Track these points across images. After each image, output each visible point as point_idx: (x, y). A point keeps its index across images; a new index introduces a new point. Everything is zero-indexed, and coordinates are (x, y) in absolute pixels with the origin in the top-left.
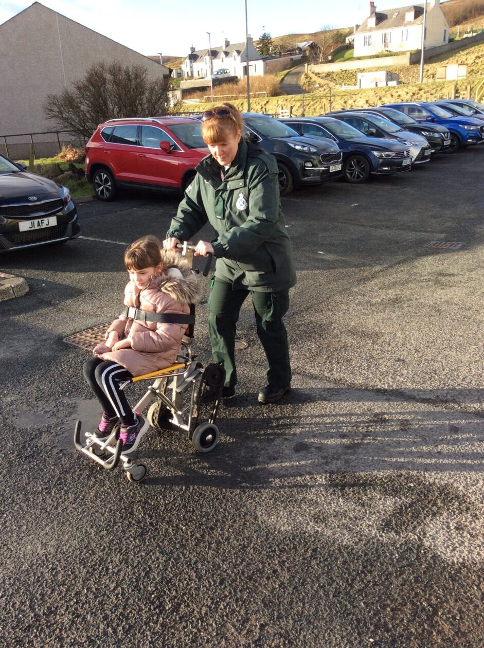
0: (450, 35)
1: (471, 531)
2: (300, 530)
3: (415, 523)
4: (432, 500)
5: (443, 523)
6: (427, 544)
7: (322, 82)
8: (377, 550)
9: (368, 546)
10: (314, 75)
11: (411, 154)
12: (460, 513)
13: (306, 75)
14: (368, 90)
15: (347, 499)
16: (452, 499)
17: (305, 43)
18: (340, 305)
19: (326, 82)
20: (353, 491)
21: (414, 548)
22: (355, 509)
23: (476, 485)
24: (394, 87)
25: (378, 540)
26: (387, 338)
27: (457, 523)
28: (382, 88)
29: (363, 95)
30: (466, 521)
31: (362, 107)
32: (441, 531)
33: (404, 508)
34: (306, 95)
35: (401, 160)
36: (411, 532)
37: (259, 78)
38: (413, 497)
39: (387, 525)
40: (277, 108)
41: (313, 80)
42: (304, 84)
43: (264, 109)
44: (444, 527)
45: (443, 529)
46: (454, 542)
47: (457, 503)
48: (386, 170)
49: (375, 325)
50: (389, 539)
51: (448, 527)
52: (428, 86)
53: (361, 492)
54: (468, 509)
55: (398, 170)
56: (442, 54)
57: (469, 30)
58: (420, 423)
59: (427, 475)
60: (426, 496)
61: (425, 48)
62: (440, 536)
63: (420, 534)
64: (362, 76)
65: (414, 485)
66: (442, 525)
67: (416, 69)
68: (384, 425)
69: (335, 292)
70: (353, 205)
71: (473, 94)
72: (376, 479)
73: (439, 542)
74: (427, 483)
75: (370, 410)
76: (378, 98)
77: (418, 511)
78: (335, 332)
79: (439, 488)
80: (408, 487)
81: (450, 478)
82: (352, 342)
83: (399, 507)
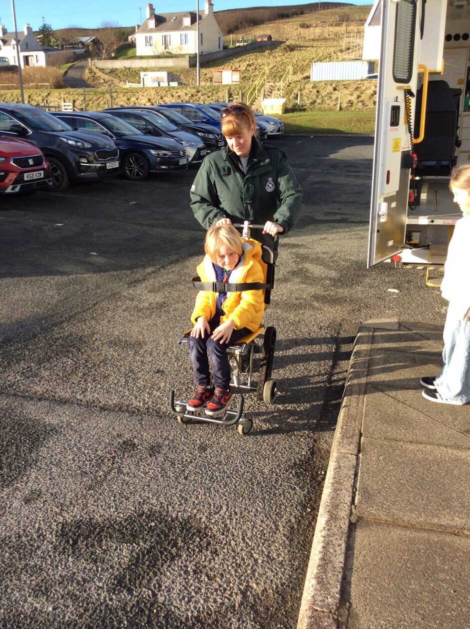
0: (224, 42)
1: (210, 572)
2: (14, 611)
3: (151, 574)
4: (172, 540)
5: (181, 567)
6: (161, 599)
7: (107, 77)
8: (103, 621)
9: (94, 617)
10: (98, 70)
11: (187, 153)
12: (200, 551)
13: (90, 69)
14: (149, 88)
15: (78, 557)
16: (194, 534)
18: (106, 313)
19: (110, 78)
20: (87, 544)
21: (146, 607)
22: (85, 568)
23: (218, 512)
24: (174, 88)
25: (107, 606)
26: (148, 347)
27: (195, 565)
28: (163, 87)
29: (145, 94)
30: (205, 561)
31: (145, 105)
32: (178, 579)
33: (141, 556)
35: (177, 159)
36: (145, 587)
38: (153, 540)
39: (120, 583)
40: (59, 101)
41: (97, 75)
42: (88, 78)
43: (45, 101)
44: (182, 572)
45: (180, 575)
46: (191, 590)
47: (198, 539)
48: (164, 169)
49: (140, 333)
50: (119, 601)
51: (186, 572)
52: (205, 89)
53: (96, 544)
54: (209, 544)
55: (176, 169)
56: (218, 59)
57: (241, 39)
58: (171, 445)
59: (170, 508)
60: (166, 536)
61: (202, 53)
62: (176, 586)
63: (155, 588)
64: (145, 75)
65: (156, 524)
66: (179, 570)
67: (195, 72)
68: (132, 452)
69: (103, 298)
70: (131, 203)
71: (245, 99)
72: (115, 523)
73: (174, 594)
74: (170, 519)
75: (119, 436)
76: (159, 97)
77: (155, 558)
78: (96, 344)
79: (181, 523)
80: (149, 528)
81: (194, 509)
82: (113, 355)
83: (136, 556)
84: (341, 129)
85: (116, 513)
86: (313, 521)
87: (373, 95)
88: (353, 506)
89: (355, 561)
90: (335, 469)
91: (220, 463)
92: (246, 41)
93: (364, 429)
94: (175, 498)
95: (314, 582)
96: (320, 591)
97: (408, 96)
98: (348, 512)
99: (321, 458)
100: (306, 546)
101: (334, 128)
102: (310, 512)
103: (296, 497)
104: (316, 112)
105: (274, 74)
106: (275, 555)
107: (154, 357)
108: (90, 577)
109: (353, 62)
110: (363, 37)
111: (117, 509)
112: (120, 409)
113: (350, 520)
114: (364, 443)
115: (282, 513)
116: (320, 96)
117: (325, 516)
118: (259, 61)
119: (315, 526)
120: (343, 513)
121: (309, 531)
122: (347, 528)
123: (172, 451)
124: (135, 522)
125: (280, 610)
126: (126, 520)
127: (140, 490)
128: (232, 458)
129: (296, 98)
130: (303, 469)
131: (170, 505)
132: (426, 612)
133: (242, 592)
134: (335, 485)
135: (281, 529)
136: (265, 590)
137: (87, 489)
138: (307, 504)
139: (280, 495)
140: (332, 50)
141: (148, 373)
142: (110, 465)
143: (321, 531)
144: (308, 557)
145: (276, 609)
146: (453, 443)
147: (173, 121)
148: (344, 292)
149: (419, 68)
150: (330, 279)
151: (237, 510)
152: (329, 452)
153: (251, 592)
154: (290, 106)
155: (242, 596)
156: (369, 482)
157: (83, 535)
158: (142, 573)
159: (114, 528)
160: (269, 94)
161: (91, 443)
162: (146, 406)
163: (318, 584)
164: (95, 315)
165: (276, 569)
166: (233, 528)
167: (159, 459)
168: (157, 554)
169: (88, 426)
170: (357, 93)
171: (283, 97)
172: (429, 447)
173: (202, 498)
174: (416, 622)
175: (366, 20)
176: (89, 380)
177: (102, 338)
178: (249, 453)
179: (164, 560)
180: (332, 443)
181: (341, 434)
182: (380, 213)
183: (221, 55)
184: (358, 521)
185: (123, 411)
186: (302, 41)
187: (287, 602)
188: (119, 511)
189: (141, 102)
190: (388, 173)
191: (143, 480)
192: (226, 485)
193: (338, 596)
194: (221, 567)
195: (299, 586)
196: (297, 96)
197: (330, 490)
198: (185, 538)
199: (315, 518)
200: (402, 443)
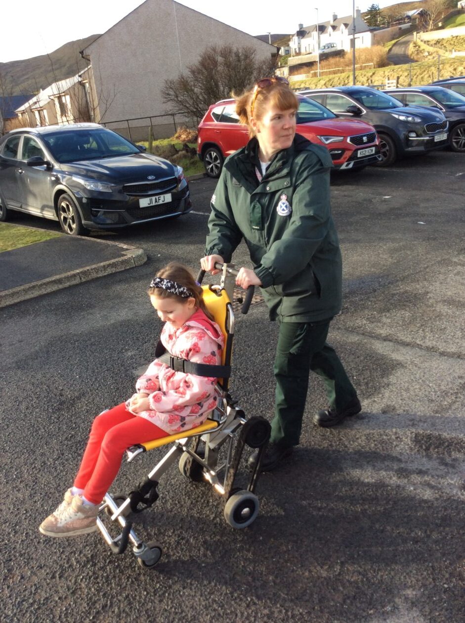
7: (431, 49)
10: (423, 43)
13: (415, 43)
17: (415, 11)
18: (437, 276)
19: (435, 49)
34: (414, 64)
37: (366, 50)
40: (383, 79)
41: (422, 48)
42: (413, 53)
43: (370, 81)
69: (433, 263)
70: (458, 175)
72: (462, 442)
75: (461, 377)
78: (431, 301)
112: (459, 357)
142: (454, 398)
157: (434, 445)
161: (434, 379)
164: (427, 277)
169: (431, 366)
177: (436, 297)
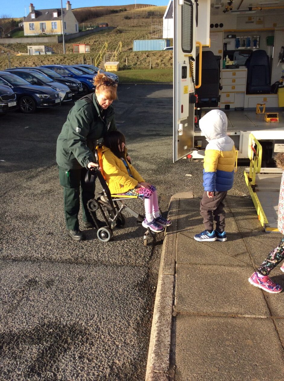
0: (79, 28)
1: (89, 357)
3: (52, 362)
4: (64, 339)
5: (71, 356)
6: (59, 377)
7: (6, 49)
11: (60, 96)
12: (83, 344)
14: (33, 56)
15: (4, 357)
16: (78, 334)
19: (8, 49)
20: (9, 348)
22: (9, 363)
23: (93, 318)
24: (49, 55)
27: (80, 354)
28: (42, 55)
29: (31, 59)
30: (86, 350)
31: (31, 66)
32: (70, 363)
33: (45, 351)
35: (53, 100)
36: (49, 371)
38: (52, 340)
39: (32, 371)
44: (72, 359)
45: (71, 361)
46: (78, 369)
47: (81, 337)
48: (45, 105)
49: (36, 210)
51: (74, 358)
52: (69, 56)
53: (15, 347)
54: (87, 339)
55: (53, 106)
56: (76, 38)
57: (89, 26)
58: (60, 279)
59: (62, 319)
60: (61, 337)
61: (66, 34)
62: (68, 368)
63: (55, 371)
64: (30, 48)
65: (53, 330)
66: (70, 358)
67: (62, 46)
68: (35, 286)
69: (10, 189)
70: (26, 128)
71: (94, 62)
72: (26, 332)
73: (68, 373)
74: (62, 326)
75: (26, 277)
76: (40, 61)
77: (54, 351)
78: (7, 219)
79: (69, 328)
80: (49, 333)
81: (77, 318)
82: (19, 225)
83: (42, 352)
84: (152, 80)
85: (27, 326)
86: (150, 318)
87: (170, 59)
88: (174, 306)
89: (177, 339)
90: (161, 285)
91: (92, 288)
92: (93, 27)
93: (177, 259)
94: (64, 313)
95: (153, 355)
96: (157, 360)
97: (191, 60)
98: (171, 310)
99: (153, 279)
100: (147, 333)
101: (148, 79)
102: (149, 312)
103: (139, 304)
104: (137, 70)
105: (110, 47)
106: (129, 342)
107: (46, 225)
108: (12, 369)
109: (157, 40)
110: (163, 25)
111: (27, 323)
112: (25, 260)
113: (172, 315)
114: (178, 267)
115: (132, 315)
116: (139, 60)
117: (157, 314)
118: (101, 39)
119: (152, 320)
120: (168, 311)
121: (149, 324)
122: (171, 320)
123: (61, 283)
124: (40, 330)
125: (134, 375)
126: (34, 330)
127: (42, 310)
128: (99, 284)
129: (125, 61)
130: (143, 286)
131: (62, 317)
132: (220, 365)
133: (110, 367)
134: (163, 294)
135: (131, 325)
136: (124, 364)
137: (7, 312)
138: (147, 308)
139: (130, 304)
140: (144, 32)
141: (43, 235)
142: (21, 296)
143: (156, 324)
144: (149, 340)
145: (132, 375)
146: (228, 263)
147: (50, 76)
148: (160, 178)
149: (197, 44)
150: (152, 170)
151: (104, 316)
152: (158, 275)
153: (116, 366)
154: (122, 66)
155: (110, 369)
156: (182, 291)
157: (6, 342)
158: (46, 362)
159: (26, 336)
160: (109, 59)
161: (7, 283)
162: (43, 256)
163: (156, 356)
164: (5, 200)
165: (130, 350)
166: (102, 327)
167: (53, 289)
168: (55, 349)
169: (5, 272)
170: (161, 58)
171: (117, 61)
172: (215, 267)
173: (81, 311)
174: (214, 372)
175: (163, 15)
176: (4, 242)
177: (11, 215)
178: (109, 280)
179: (60, 352)
180: (159, 269)
181: (164, 263)
182: (179, 130)
183: (78, 35)
184: (177, 315)
185: (27, 261)
186: (126, 27)
187: (138, 369)
188: (29, 324)
189: (28, 64)
190: (182, 106)
191: (44, 303)
192: (96, 301)
193: (168, 362)
194: (96, 353)
195: (144, 358)
196: (126, 60)
197: (159, 298)
198: (72, 337)
199: (151, 316)
200: (199, 266)
